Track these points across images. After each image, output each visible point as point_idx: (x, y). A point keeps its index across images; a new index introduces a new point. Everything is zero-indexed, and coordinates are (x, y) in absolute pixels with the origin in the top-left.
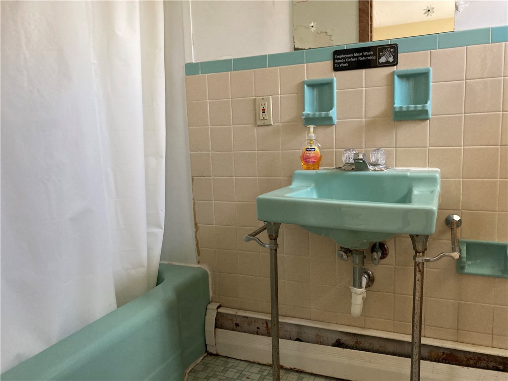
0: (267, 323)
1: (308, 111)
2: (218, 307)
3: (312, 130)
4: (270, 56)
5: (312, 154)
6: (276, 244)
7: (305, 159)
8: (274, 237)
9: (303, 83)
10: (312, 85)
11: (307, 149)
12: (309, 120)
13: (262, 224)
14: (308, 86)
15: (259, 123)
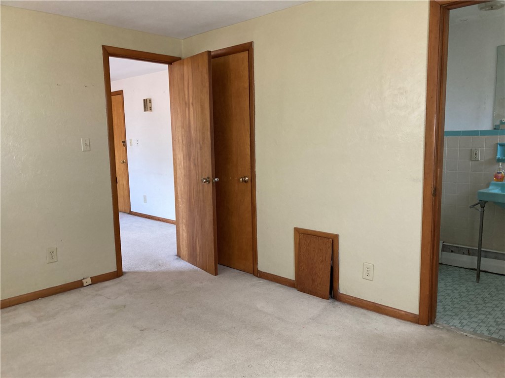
0: (469, 251)
1: (499, 156)
2: (443, 242)
3: (500, 165)
4: (481, 131)
5: (500, 175)
6: (484, 210)
7: (496, 177)
8: (483, 207)
9: (497, 144)
10: (502, 145)
11: (498, 173)
12: (499, 160)
13: (478, 201)
14: (500, 145)
15: (473, 159)
